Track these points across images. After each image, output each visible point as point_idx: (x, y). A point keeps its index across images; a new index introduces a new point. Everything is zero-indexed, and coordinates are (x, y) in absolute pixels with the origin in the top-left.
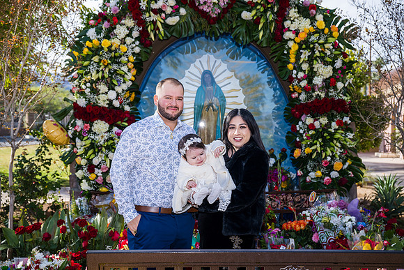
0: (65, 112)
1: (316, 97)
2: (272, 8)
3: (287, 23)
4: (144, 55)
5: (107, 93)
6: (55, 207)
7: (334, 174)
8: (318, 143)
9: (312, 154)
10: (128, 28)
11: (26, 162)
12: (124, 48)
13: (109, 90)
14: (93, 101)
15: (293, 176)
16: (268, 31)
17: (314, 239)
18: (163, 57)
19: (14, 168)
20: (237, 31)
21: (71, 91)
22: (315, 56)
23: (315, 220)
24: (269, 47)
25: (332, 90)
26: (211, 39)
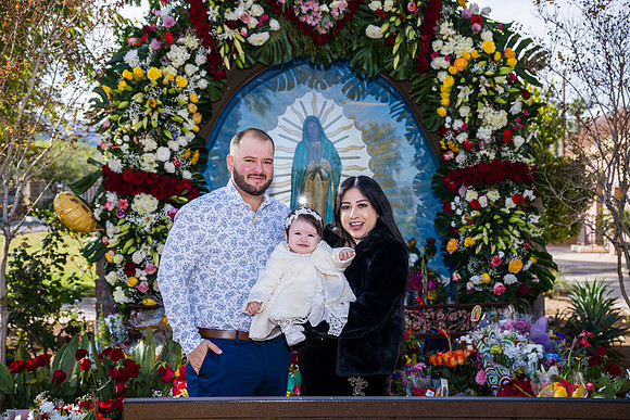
0: (89, 181)
1: (482, 158)
2: (414, 21)
3: (437, 45)
4: (213, 92)
5: (155, 151)
6: (73, 329)
7: (510, 279)
8: (485, 230)
9: (475, 247)
10: (189, 50)
11: (27, 258)
12: (182, 81)
13: (159, 146)
14: (133, 164)
15: (446, 280)
16: (407, 56)
17: (479, 379)
18: (243, 96)
19: (8, 268)
20: (358, 56)
21: (99, 147)
22: (480, 95)
23: (481, 351)
24: (408, 80)
25: (506, 149)
26: (319, 68)
